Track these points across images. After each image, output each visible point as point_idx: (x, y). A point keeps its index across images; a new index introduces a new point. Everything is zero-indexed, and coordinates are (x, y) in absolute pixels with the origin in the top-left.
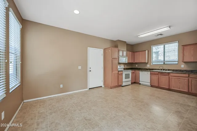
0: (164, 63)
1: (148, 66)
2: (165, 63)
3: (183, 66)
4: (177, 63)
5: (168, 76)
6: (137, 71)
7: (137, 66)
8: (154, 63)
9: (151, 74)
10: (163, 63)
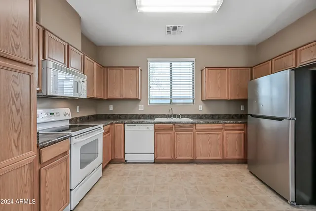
0: (171, 101)
1: (141, 109)
2: (174, 101)
3: (201, 109)
4: (191, 101)
5: (191, 131)
6: (118, 126)
7: (111, 108)
8: (152, 102)
9: (155, 130)
10: (168, 101)
